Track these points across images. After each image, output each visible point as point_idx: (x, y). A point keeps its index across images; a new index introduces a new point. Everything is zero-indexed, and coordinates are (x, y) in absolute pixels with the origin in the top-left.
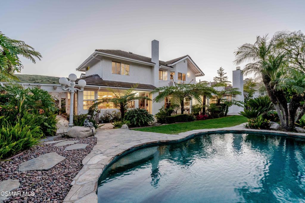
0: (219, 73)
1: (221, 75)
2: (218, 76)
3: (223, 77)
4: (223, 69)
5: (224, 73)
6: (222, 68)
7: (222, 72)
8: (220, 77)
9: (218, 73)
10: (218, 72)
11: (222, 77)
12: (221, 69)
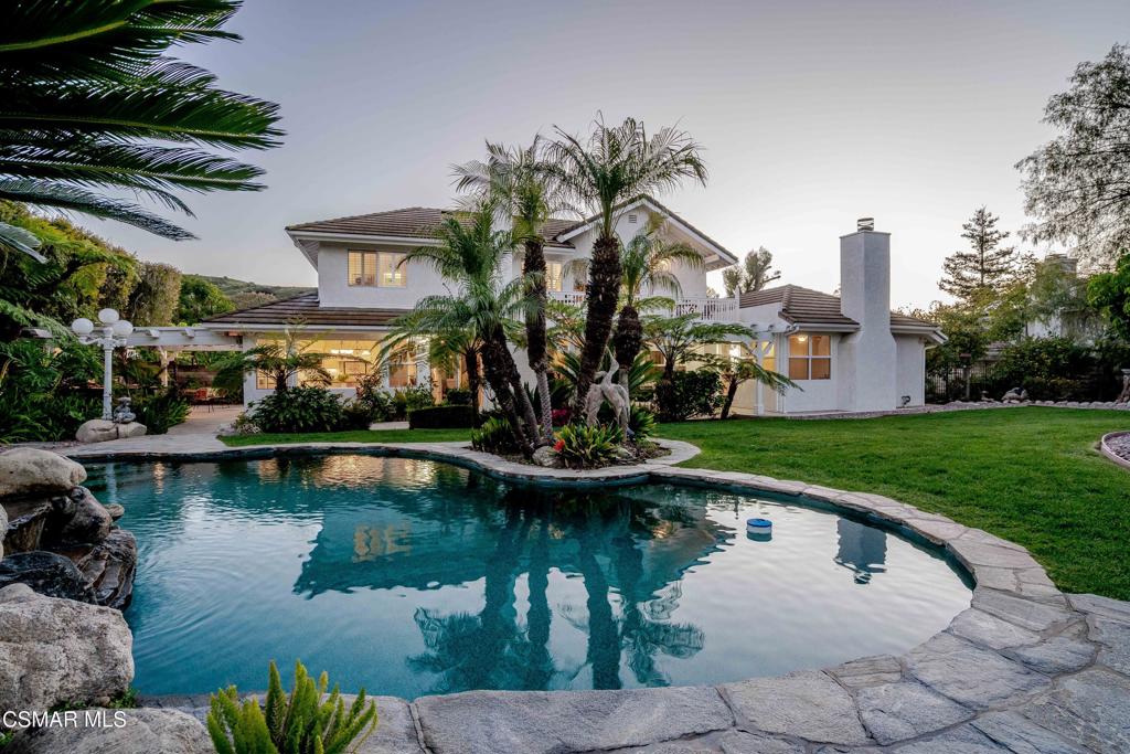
0: (973, 236)
1: (983, 242)
2: (969, 247)
3: (990, 252)
4: (993, 217)
5: (995, 236)
6: (986, 213)
7: (988, 230)
8: (974, 252)
9: (964, 235)
10: (967, 232)
11: (985, 255)
12: (981, 218)
